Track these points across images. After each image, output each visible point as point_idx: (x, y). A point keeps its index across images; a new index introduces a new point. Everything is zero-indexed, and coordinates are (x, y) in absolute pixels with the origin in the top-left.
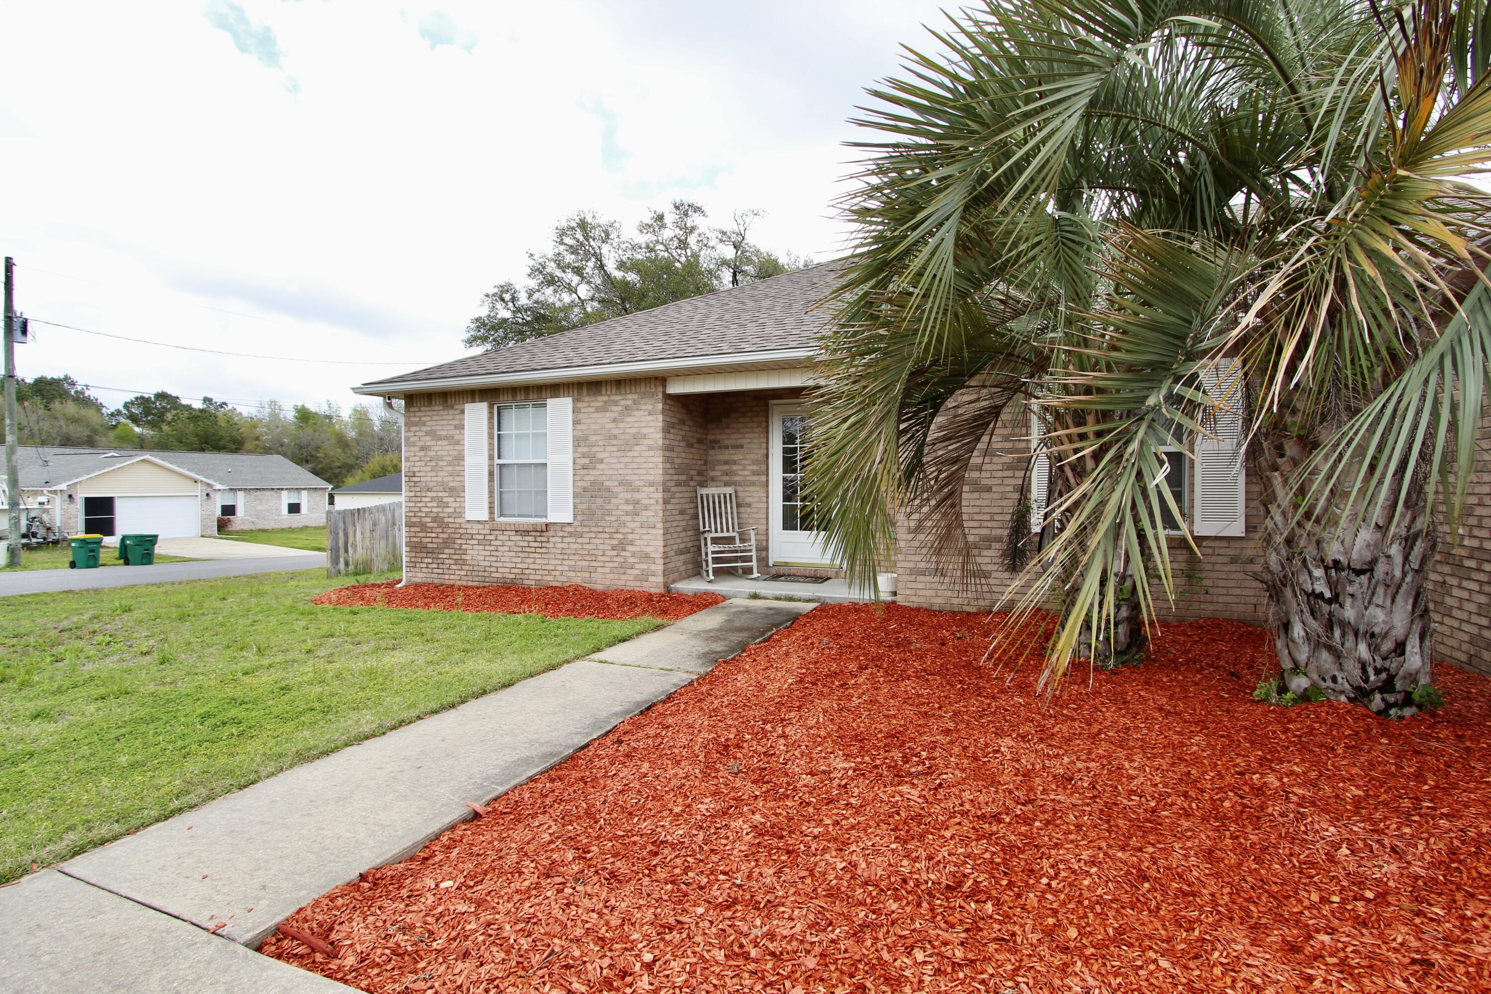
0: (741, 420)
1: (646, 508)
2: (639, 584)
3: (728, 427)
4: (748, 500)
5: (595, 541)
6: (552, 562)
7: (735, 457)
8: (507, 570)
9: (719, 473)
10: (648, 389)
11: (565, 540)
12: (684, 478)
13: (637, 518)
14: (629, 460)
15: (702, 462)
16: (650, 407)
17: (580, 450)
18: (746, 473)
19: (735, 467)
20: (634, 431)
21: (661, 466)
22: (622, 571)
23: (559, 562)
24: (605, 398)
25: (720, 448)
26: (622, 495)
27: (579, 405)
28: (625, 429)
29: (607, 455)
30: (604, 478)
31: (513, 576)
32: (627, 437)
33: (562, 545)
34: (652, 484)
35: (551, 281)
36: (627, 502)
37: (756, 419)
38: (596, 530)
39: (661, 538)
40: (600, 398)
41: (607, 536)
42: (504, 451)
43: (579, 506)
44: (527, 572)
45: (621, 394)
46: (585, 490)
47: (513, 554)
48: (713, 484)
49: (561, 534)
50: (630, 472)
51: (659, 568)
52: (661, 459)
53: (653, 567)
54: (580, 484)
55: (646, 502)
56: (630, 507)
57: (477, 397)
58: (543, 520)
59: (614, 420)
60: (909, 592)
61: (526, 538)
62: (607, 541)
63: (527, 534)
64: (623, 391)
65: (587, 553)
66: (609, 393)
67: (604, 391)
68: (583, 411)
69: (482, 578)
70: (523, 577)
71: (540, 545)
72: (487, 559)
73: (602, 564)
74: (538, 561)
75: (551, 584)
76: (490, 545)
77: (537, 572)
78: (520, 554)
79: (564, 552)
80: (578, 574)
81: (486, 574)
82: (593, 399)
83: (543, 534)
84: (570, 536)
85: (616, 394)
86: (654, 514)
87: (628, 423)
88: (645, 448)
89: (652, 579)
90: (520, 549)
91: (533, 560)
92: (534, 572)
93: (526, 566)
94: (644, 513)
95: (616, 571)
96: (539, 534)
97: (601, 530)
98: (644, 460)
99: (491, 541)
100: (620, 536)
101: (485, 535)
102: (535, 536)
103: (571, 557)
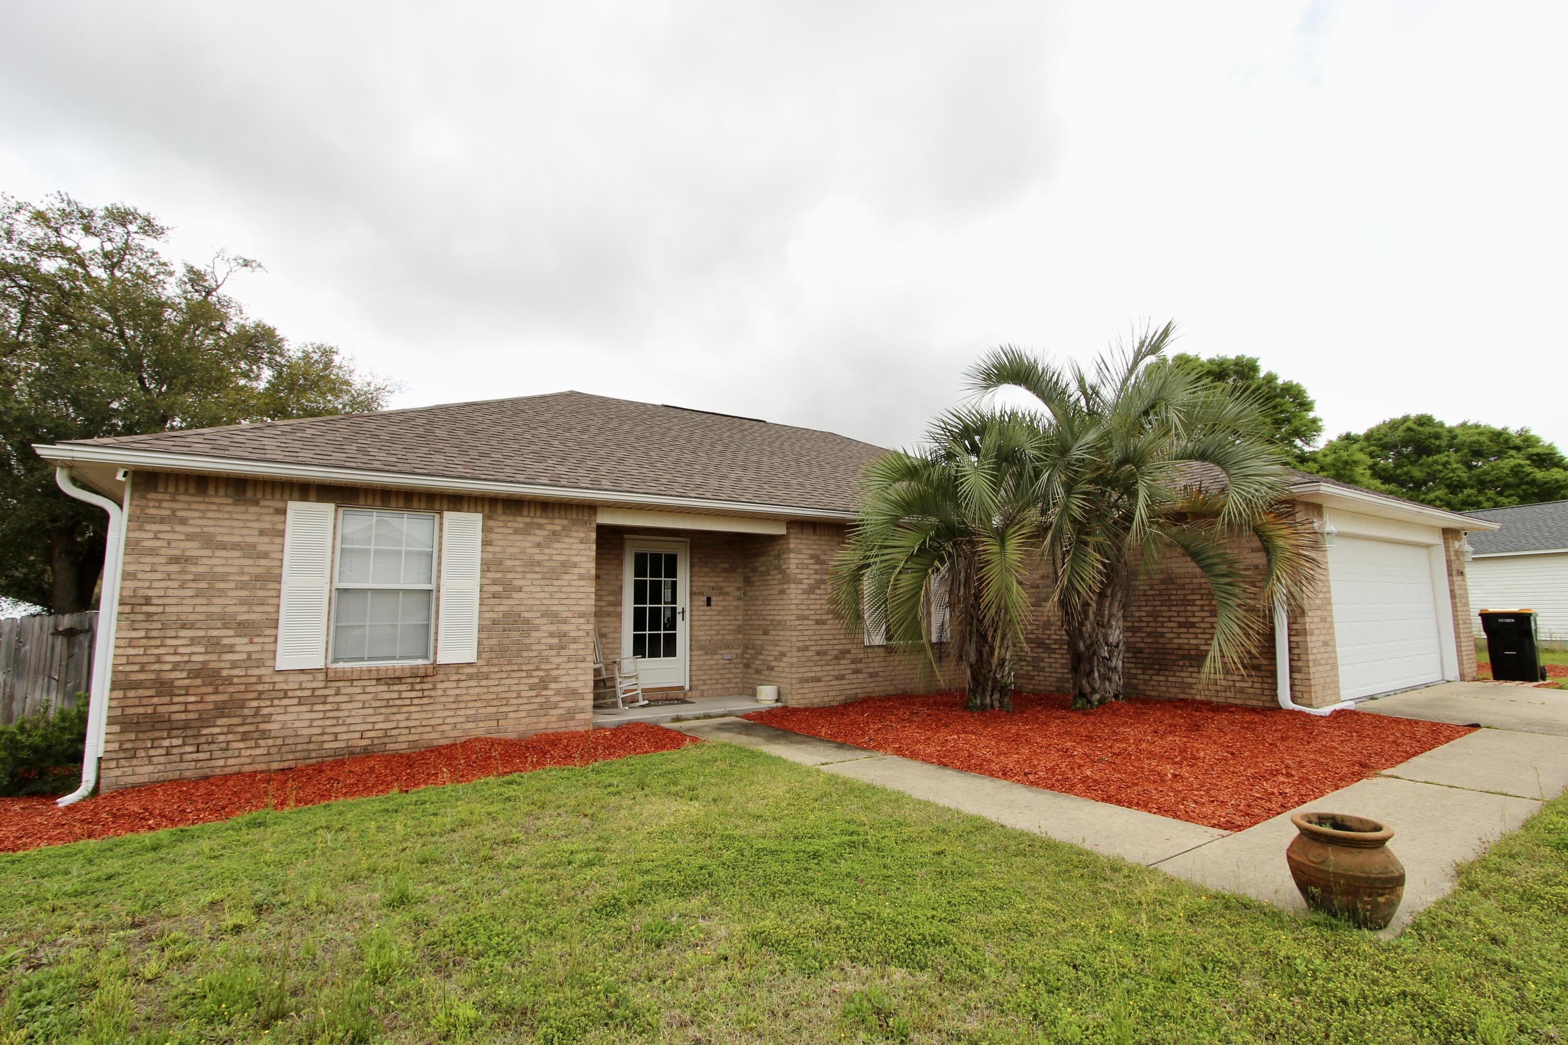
1: (575, 640)
2: (563, 724)
5: (507, 681)
6: (439, 714)
8: (357, 736)
10: (580, 517)
11: (462, 684)
13: (563, 652)
14: (555, 589)
16: (583, 535)
17: (489, 575)
20: (563, 558)
21: (593, 596)
22: (542, 712)
23: (451, 713)
24: (528, 520)
26: (544, 628)
27: (491, 523)
28: (551, 555)
29: (529, 582)
30: (523, 609)
31: (367, 743)
32: (554, 564)
33: (458, 691)
34: (582, 615)
36: (551, 635)
38: (508, 668)
39: (592, 671)
40: (519, 519)
41: (524, 674)
42: (349, 572)
43: (486, 642)
44: (394, 732)
45: (547, 518)
46: (494, 622)
47: (371, 711)
49: (455, 677)
50: (556, 602)
51: (589, 703)
52: (593, 589)
53: (581, 704)
54: (487, 615)
55: (574, 634)
56: (555, 641)
58: (430, 661)
59: (539, 545)
60: (799, 696)
61: (396, 688)
62: (523, 681)
63: (398, 682)
64: (550, 515)
65: (494, 697)
66: (532, 514)
67: (525, 512)
68: (496, 530)
69: (303, 753)
70: (387, 740)
71: (420, 694)
72: (315, 723)
73: (515, 708)
74: (414, 716)
75: (436, 743)
76: (324, 703)
77: (413, 731)
78: (383, 710)
79: (460, 699)
80: (481, 724)
81: (312, 746)
82: (511, 518)
83: (425, 680)
84: (471, 679)
85: (541, 517)
86: (583, 646)
87: (556, 549)
88: (575, 577)
89: (580, 716)
90: (384, 703)
91: (406, 715)
92: (407, 731)
93: (393, 725)
94: (572, 646)
95: (533, 713)
96: (418, 680)
97: (516, 668)
98: (573, 589)
99: (326, 696)
100: (541, 673)
101: (314, 689)
102: (412, 684)
103: (469, 705)
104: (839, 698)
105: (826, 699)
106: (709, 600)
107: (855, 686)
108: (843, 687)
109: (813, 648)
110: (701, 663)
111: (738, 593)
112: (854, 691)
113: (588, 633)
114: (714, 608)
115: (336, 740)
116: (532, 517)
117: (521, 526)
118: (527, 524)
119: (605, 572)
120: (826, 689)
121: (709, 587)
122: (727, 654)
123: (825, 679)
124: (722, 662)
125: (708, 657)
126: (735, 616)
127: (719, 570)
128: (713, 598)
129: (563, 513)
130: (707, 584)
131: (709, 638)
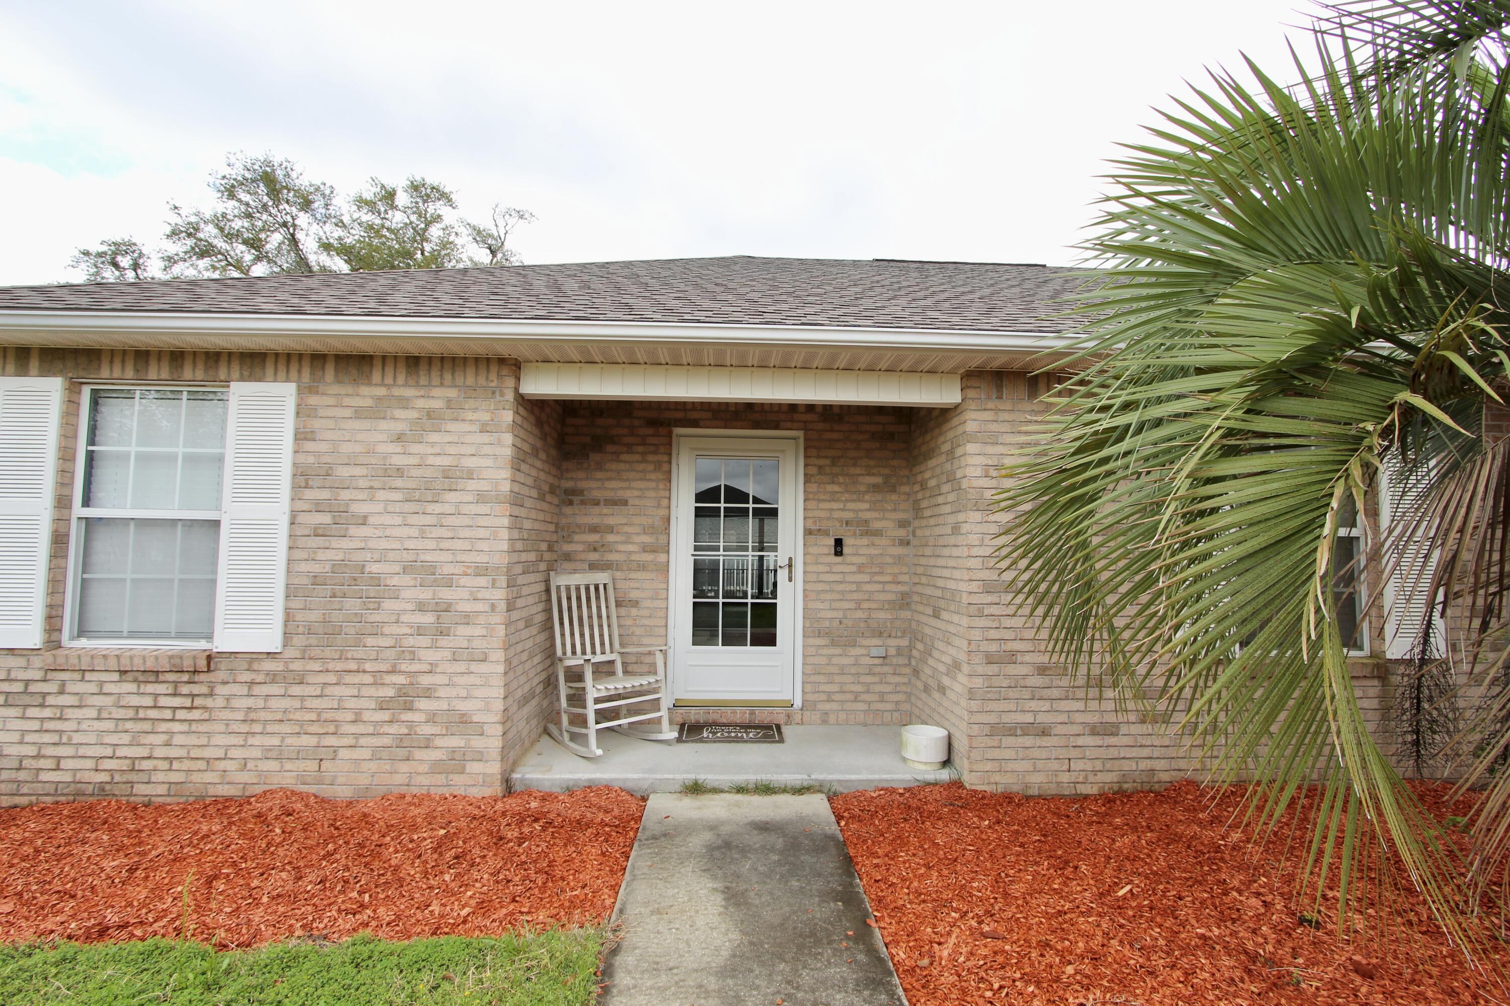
0: (624, 457)
1: (467, 619)
2: (441, 779)
3: (600, 467)
4: (634, 595)
5: (338, 691)
6: (218, 740)
7: (611, 521)
8: (90, 764)
9: (580, 547)
10: (482, 381)
11: (257, 690)
12: (532, 556)
13: (444, 641)
14: (429, 520)
15: (552, 528)
16: (486, 417)
17: (309, 494)
18: (630, 548)
19: (611, 538)
20: (446, 461)
21: (505, 534)
22: (402, 753)
23: (239, 740)
24: (381, 391)
25: (583, 503)
26: (407, 594)
27: (313, 400)
28: (423, 456)
29: (379, 507)
30: (369, 556)
31: (103, 777)
32: (428, 473)
33: (250, 702)
34: (481, 571)
35: (205, 251)
36: (421, 607)
37: (651, 457)
38: (340, 666)
39: (499, 682)
40: (365, 390)
41: (368, 679)
42: (100, 491)
43: (299, 616)
44: (146, 765)
45: (417, 385)
46: (317, 580)
47: (109, 725)
48: (568, 566)
49: (247, 677)
50: (432, 544)
51: (492, 742)
52: (506, 522)
53: (478, 743)
54: (304, 567)
55: (467, 607)
56: (428, 619)
57: (34, 364)
58: (203, 645)
59: (399, 438)
60: (989, 766)
61: (150, 688)
62: (366, 691)
63: (153, 678)
64: (423, 381)
65: (313, 716)
66: (389, 380)
67: (376, 376)
68: (322, 412)
69: (10, 785)
70: (133, 777)
71: (187, 702)
72: (29, 738)
73: (350, 741)
74: (179, 739)
75: (212, 791)
76: (42, 705)
77: (176, 765)
78: (129, 725)
79: (252, 716)
80: (288, 766)
81: (22, 775)
82: (350, 390)
83: (197, 678)
84: (273, 682)
85: (406, 385)
86: (484, 632)
87: (433, 444)
88: (469, 498)
89: (474, 767)
90: (131, 713)
91: (165, 737)
92: (165, 765)
93: (145, 752)
94: (462, 630)
95: (385, 754)
96: (185, 677)
97: (353, 666)
98: (466, 521)
99: (44, 695)
100: (401, 679)
101: (27, 682)
102: (176, 683)
103: (269, 729)
104: (1100, 777)
105: (1065, 778)
106: (839, 543)
107: (1145, 752)
108: (1113, 753)
109: (1028, 658)
110: (823, 660)
111: (902, 533)
112: (1144, 765)
113: (493, 607)
114: (849, 559)
115: (58, 769)
116: (388, 386)
117: (369, 402)
118: (379, 399)
119: (636, 493)
120: (1064, 753)
121: (840, 521)
122: (875, 646)
123: (1059, 729)
124: (867, 661)
125: (838, 651)
126: (895, 575)
127: (862, 488)
128: (848, 542)
129: (448, 376)
130: (836, 515)
131: (840, 614)
